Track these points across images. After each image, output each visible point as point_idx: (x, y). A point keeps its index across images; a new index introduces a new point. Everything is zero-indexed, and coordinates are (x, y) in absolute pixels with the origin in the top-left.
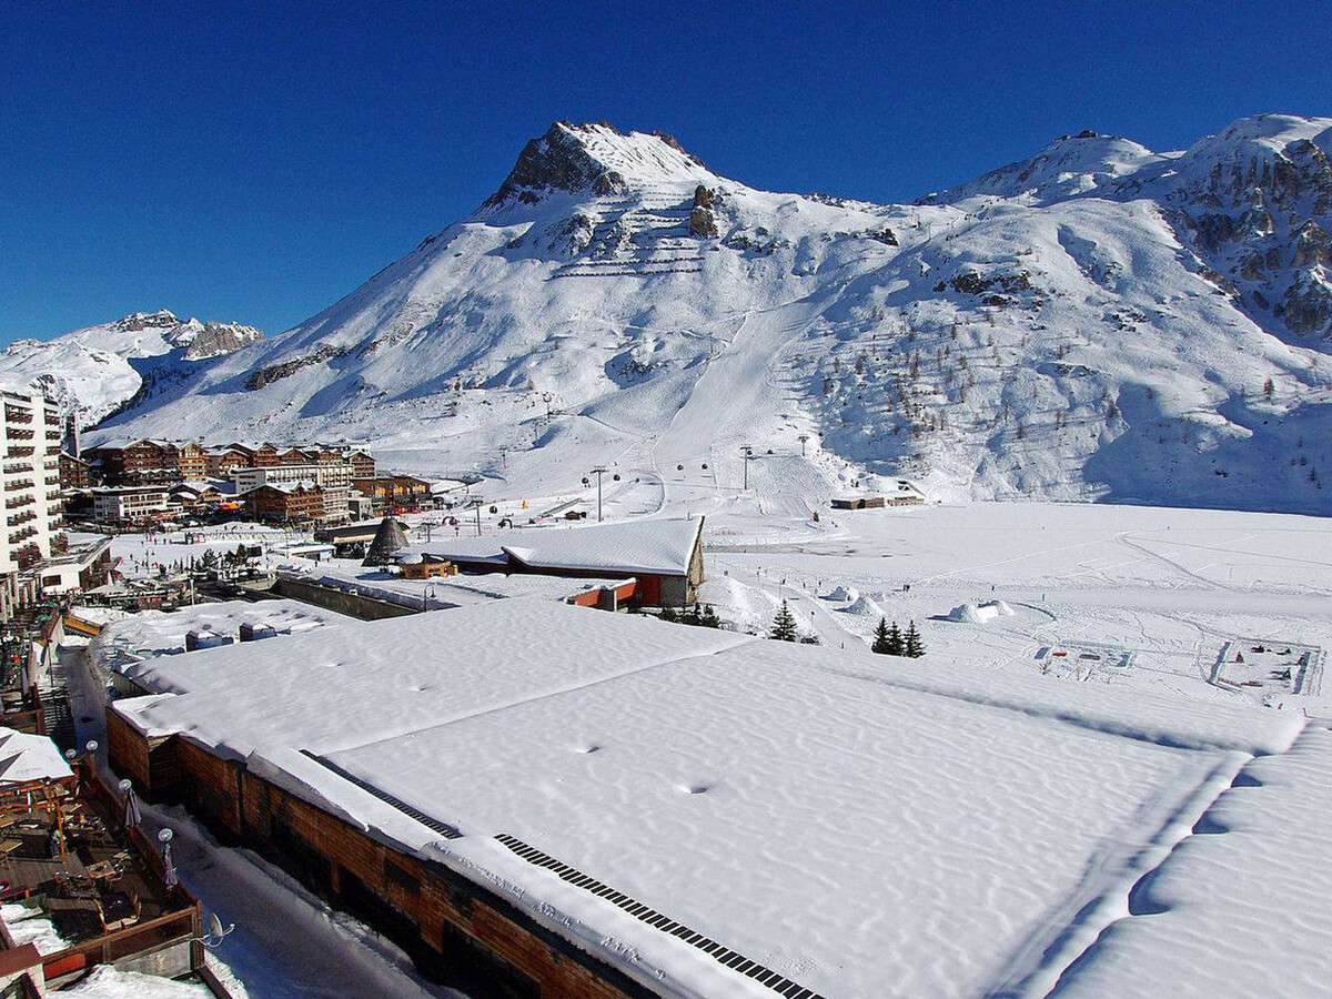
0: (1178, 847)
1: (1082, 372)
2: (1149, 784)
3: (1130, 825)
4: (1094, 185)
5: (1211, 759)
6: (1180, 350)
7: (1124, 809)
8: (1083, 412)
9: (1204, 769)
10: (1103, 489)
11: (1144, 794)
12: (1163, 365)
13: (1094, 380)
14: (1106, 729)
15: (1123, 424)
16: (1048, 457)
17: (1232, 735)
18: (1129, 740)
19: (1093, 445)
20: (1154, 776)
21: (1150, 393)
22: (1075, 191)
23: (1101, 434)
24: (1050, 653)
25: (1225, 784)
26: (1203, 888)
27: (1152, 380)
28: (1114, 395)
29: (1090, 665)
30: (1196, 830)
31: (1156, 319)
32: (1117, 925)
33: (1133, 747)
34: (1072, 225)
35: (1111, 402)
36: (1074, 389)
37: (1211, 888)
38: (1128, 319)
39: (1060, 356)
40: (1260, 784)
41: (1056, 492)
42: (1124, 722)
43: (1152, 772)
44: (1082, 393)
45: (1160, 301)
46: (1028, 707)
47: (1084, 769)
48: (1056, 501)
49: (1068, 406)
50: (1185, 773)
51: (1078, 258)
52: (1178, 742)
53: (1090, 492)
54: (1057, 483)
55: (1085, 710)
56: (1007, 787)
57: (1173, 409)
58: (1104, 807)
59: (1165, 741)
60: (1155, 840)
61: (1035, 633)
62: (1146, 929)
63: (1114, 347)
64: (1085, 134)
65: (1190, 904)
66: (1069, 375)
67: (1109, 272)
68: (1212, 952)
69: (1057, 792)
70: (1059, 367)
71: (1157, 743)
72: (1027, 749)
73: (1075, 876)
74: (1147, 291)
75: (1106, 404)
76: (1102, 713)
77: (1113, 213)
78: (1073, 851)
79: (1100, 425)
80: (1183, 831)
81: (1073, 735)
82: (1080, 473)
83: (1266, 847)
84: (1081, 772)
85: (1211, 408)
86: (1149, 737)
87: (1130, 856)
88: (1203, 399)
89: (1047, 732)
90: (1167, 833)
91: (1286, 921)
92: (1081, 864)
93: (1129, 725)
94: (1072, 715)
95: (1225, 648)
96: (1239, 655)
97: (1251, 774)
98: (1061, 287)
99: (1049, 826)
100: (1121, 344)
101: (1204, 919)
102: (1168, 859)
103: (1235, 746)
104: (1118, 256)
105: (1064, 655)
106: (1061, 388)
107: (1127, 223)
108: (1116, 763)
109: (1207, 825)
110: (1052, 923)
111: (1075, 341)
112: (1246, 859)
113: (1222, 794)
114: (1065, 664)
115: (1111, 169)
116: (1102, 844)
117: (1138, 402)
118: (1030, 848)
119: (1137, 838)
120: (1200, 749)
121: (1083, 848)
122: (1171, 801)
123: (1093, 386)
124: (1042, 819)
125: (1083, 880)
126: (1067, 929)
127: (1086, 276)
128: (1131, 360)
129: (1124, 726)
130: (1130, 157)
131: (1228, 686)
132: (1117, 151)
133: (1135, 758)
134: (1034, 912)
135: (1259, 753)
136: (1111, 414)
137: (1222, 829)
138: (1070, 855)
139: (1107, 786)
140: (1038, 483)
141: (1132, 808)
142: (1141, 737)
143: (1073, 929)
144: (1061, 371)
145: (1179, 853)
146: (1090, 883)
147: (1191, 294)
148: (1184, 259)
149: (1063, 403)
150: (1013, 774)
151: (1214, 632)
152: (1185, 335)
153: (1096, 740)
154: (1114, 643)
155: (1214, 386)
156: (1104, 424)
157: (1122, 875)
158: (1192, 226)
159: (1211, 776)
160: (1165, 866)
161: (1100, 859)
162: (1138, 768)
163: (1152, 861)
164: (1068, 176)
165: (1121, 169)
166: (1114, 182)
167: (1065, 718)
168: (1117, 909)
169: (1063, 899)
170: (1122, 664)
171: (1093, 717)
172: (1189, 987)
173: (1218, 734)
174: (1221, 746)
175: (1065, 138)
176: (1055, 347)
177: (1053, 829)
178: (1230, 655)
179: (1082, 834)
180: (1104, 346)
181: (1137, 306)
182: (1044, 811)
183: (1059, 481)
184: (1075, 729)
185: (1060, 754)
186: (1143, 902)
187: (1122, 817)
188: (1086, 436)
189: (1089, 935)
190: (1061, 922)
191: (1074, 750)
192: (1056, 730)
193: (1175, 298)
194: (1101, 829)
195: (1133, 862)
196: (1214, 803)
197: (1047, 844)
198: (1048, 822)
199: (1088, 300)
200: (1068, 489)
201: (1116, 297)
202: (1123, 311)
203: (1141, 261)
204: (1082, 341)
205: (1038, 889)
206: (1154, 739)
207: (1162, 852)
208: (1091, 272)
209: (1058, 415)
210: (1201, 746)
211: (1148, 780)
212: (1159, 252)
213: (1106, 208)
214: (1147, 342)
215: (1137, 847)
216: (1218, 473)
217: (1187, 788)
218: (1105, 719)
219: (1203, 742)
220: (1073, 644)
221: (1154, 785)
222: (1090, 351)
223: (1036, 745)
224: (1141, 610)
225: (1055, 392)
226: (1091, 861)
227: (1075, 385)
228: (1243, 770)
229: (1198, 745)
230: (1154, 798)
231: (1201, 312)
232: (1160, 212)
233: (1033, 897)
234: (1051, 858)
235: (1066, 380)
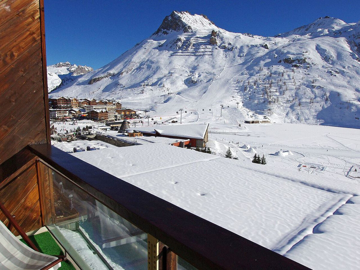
0: (328, 217)
1: (319, 87)
2: (323, 201)
3: (316, 211)
4: (328, 33)
5: (341, 196)
6: (349, 82)
7: (315, 207)
8: (318, 99)
9: (339, 198)
10: (322, 121)
11: (321, 203)
12: (343, 86)
13: (322, 90)
14: (313, 186)
15: (330, 103)
16: (307, 111)
17: (348, 190)
18: (319, 189)
19: (320, 108)
20: (325, 199)
21: (339, 94)
22: (322, 34)
23: (323, 105)
24: (302, 166)
25: (344, 203)
26: (334, 228)
27: (339, 90)
28: (328, 94)
29: (313, 170)
30: (334, 214)
31: (342, 73)
32: (309, 236)
33: (320, 191)
34: (320, 44)
35: (327, 96)
36: (316, 92)
37: (335, 228)
38: (334, 72)
39: (313, 83)
40: (353, 203)
41: (309, 121)
42: (318, 185)
43: (324, 198)
44: (318, 93)
45: (344, 67)
46: (292, 179)
47: (306, 196)
48: (308, 124)
49: (314, 97)
50: (333, 199)
51: (321, 54)
52: (333, 191)
53: (318, 122)
54: (309, 119)
55: (308, 181)
56: (284, 199)
57: (345, 99)
58: (310, 206)
59: (329, 190)
60: (322, 215)
61: (298, 160)
62: (316, 237)
63: (329, 81)
64: (326, 17)
65: (329, 232)
66: (315, 88)
67: (330, 59)
68: (333, 244)
69: (297, 201)
70: (313, 86)
71: (327, 191)
72: (290, 190)
73: (299, 223)
74: (340, 65)
75: (325, 97)
76: (313, 182)
77: (333, 41)
78: (300, 217)
79: (323, 103)
80: (331, 214)
81: (304, 187)
82: (316, 116)
83: (352, 219)
84: (305, 197)
85: (356, 99)
86: (325, 189)
87: (315, 219)
88: (354, 97)
89: (297, 186)
90: (326, 214)
91: (354, 238)
92: (302, 220)
93: (320, 185)
94: (304, 182)
95: (352, 167)
96: (356, 169)
97: (352, 200)
98: (315, 62)
99: (294, 210)
100: (331, 80)
101: (332, 236)
102: (325, 220)
103: (348, 193)
104: (333, 54)
105: (306, 166)
106: (312, 92)
107: (336, 44)
108: (314, 195)
109: (337, 213)
110: (292, 234)
111: (318, 78)
112: (346, 222)
113: (343, 205)
114: (306, 169)
115: (333, 28)
116: (308, 215)
117: (335, 97)
118: (288, 215)
119: (317, 215)
120: (338, 193)
121: (302, 216)
122: (329, 206)
123: (322, 92)
124: (292, 208)
125: (302, 224)
126: (295, 236)
127: (323, 59)
128: (334, 85)
129: (318, 186)
130: (339, 24)
131: (352, 178)
132: (336, 23)
133: (320, 194)
134: (287, 231)
135: (355, 195)
136: (327, 100)
137: (341, 214)
138: (299, 218)
139: (311, 201)
140: (304, 119)
141: (318, 207)
142: (323, 189)
143: (297, 236)
144: (313, 87)
145: (328, 219)
146: (303, 225)
147: (353, 66)
148: (353, 55)
149: (313, 96)
150: (286, 196)
151: (349, 163)
152: (351, 78)
153: (310, 189)
154: (321, 164)
155: (357, 93)
156: (324, 102)
157: (312, 224)
158: (356, 46)
159: (340, 200)
160: (324, 222)
161: (307, 219)
162: (320, 197)
163: (321, 221)
164: (320, 30)
165: (336, 28)
166: (334, 32)
167: (302, 183)
168: (310, 232)
169: (295, 228)
170: (322, 170)
171: (309, 183)
172: (325, 252)
173: (344, 189)
174: (344, 193)
175: (320, 18)
176: (312, 80)
177: (295, 211)
178: (353, 169)
179: (303, 213)
180: (326, 80)
181: (337, 69)
182: (294, 206)
183: (310, 118)
184: (305, 186)
185: (300, 192)
186: (316, 230)
187: (314, 209)
188: (318, 106)
189: (301, 237)
190: (294, 234)
191: (304, 191)
192: (299, 185)
193: (349, 67)
194: (308, 212)
195: (315, 221)
196: (340, 207)
197: (293, 214)
198: (295, 209)
199: (323, 67)
200: (312, 120)
201: (331, 66)
202: (333, 70)
203: (339, 56)
204: (320, 79)
205: (289, 225)
206: (326, 190)
207: (324, 218)
208: (324, 58)
209: (311, 100)
210: (339, 193)
211: (323, 200)
212: (345, 53)
213: (331, 39)
214: (339, 79)
215: (317, 217)
216: (356, 118)
217: (333, 203)
218: (313, 184)
219: (340, 191)
220: (308, 164)
221: (324, 202)
222: (322, 82)
223: (293, 189)
224: (329, 155)
225: (311, 93)
226: (304, 219)
227: (317, 91)
228: (349, 199)
229: (338, 192)
230: (324, 205)
231: (356, 71)
232: (347, 41)
233: (287, 227)
234: (294, 218)
235: (314, 90)
